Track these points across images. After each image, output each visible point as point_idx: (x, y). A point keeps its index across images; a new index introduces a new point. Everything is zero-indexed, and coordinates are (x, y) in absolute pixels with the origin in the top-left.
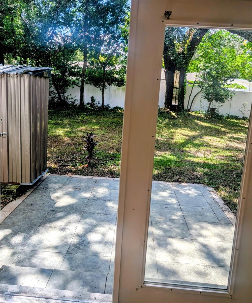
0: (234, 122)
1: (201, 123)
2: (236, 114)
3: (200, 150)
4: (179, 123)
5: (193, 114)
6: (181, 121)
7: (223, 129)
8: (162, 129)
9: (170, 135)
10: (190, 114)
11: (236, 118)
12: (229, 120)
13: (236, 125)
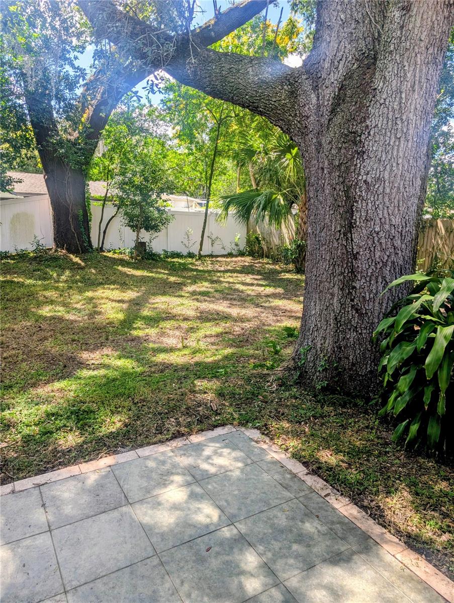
0: (180, 264)
1: (130, 271)
2: (177, 249)
3: (164, 330)
4: (93, 276)
5: (110, 255)
6: (93, 271)
7: (172, 279)
8: (67, 294)
9: (90, 307)
10: (105, 256)
11: (178, 255)
12: (169, 260)
13: (184, 268)
